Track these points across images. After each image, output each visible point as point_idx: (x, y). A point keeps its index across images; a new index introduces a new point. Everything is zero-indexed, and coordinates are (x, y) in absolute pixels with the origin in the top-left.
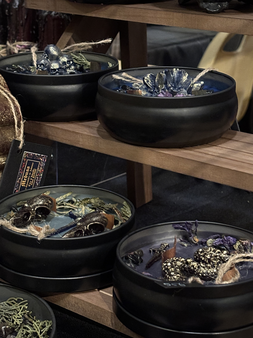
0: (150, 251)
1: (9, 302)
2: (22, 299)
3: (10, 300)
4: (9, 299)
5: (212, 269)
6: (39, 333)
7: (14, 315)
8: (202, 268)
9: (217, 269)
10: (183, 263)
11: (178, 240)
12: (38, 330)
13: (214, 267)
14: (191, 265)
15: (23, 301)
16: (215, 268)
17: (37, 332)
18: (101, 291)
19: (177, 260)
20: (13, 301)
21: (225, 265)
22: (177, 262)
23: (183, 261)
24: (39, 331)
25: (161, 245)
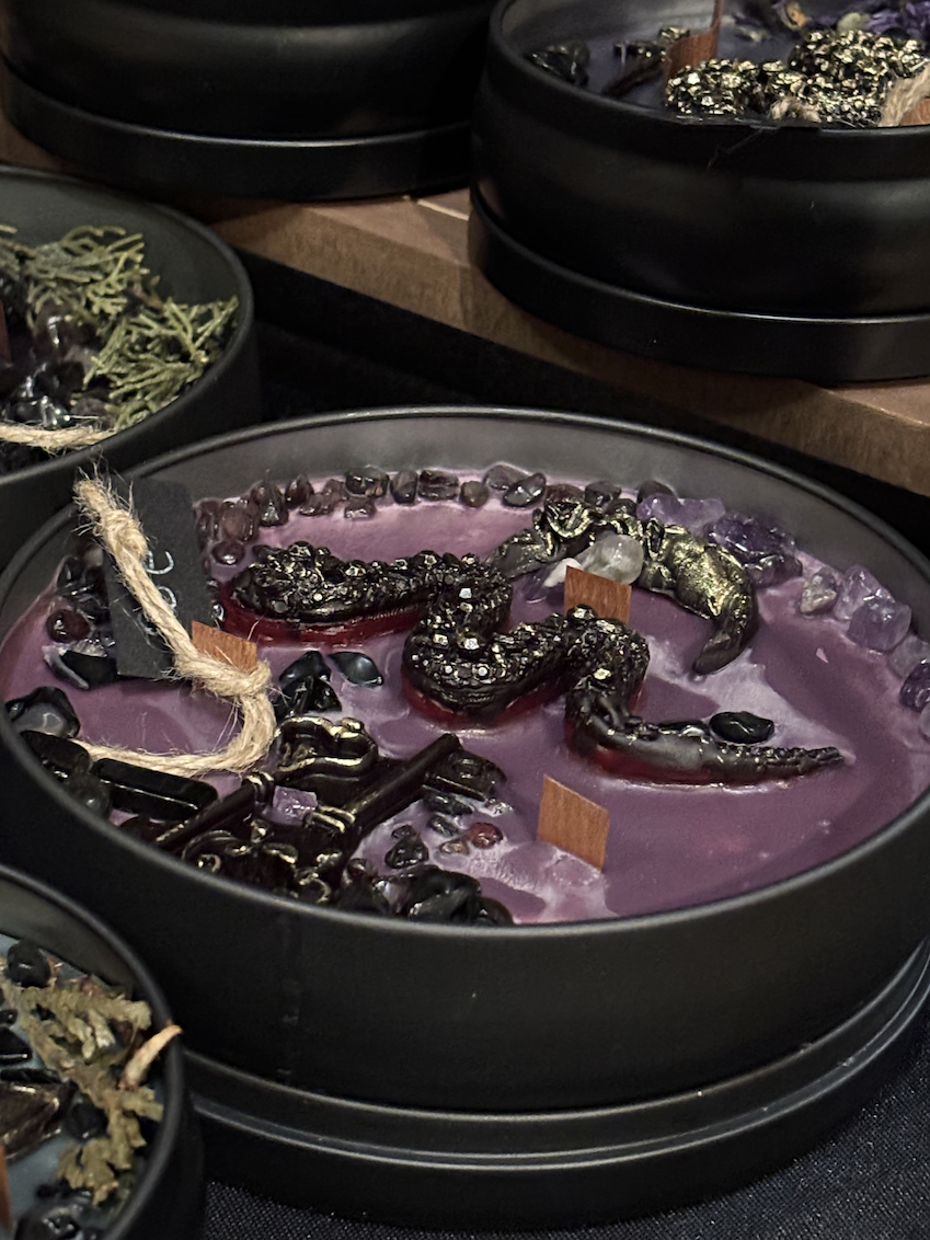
0: (617, 52)
1: (74, 246)
2: (122, 232)
3: (76, 238)
4: (70, 234)
5: (861, 97)
6: (187, 338)
7: (91, 287)
8: (821, 93)
9: (877, 97)
10: (748, 78)
11: (727, 20)
12: (185, 330)
13: (869, 90)
14: (778, 82)
15: (127, 235)
16: (870, 95)
17: (183, 334)
18: (423, 203)
19: (725, 69)
20: (86, 241)
21: (912, 84)
22: (724, 77)
23: (745, 71)
24: (190, 329)
25: (661, 31)
